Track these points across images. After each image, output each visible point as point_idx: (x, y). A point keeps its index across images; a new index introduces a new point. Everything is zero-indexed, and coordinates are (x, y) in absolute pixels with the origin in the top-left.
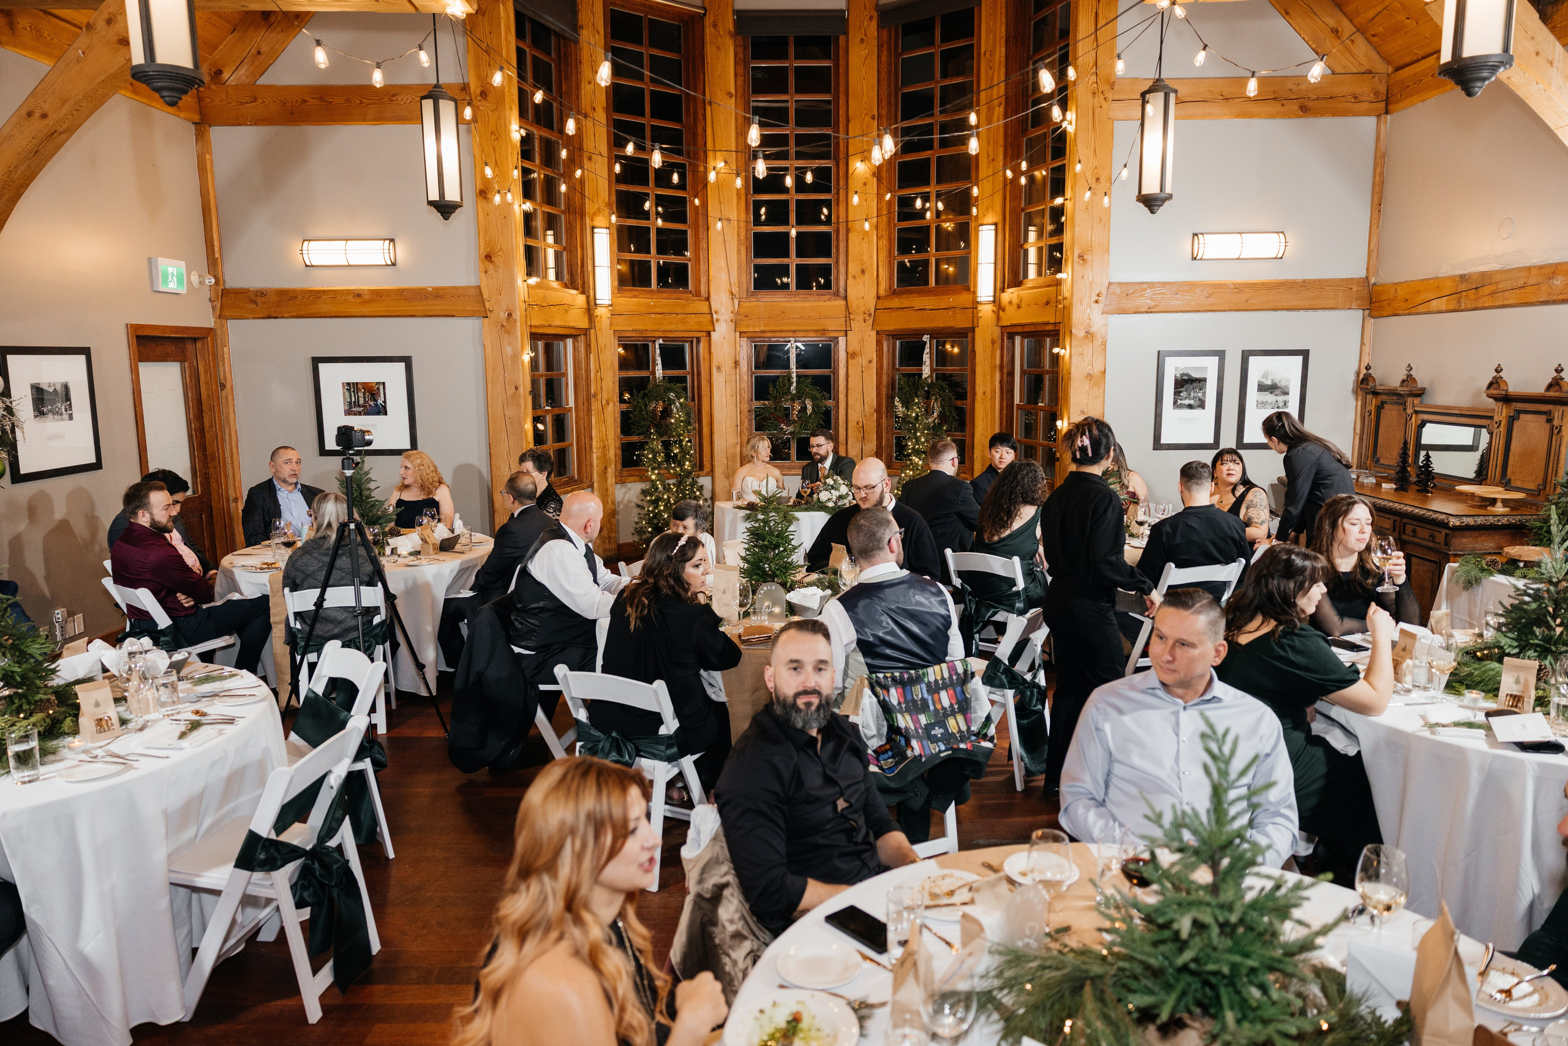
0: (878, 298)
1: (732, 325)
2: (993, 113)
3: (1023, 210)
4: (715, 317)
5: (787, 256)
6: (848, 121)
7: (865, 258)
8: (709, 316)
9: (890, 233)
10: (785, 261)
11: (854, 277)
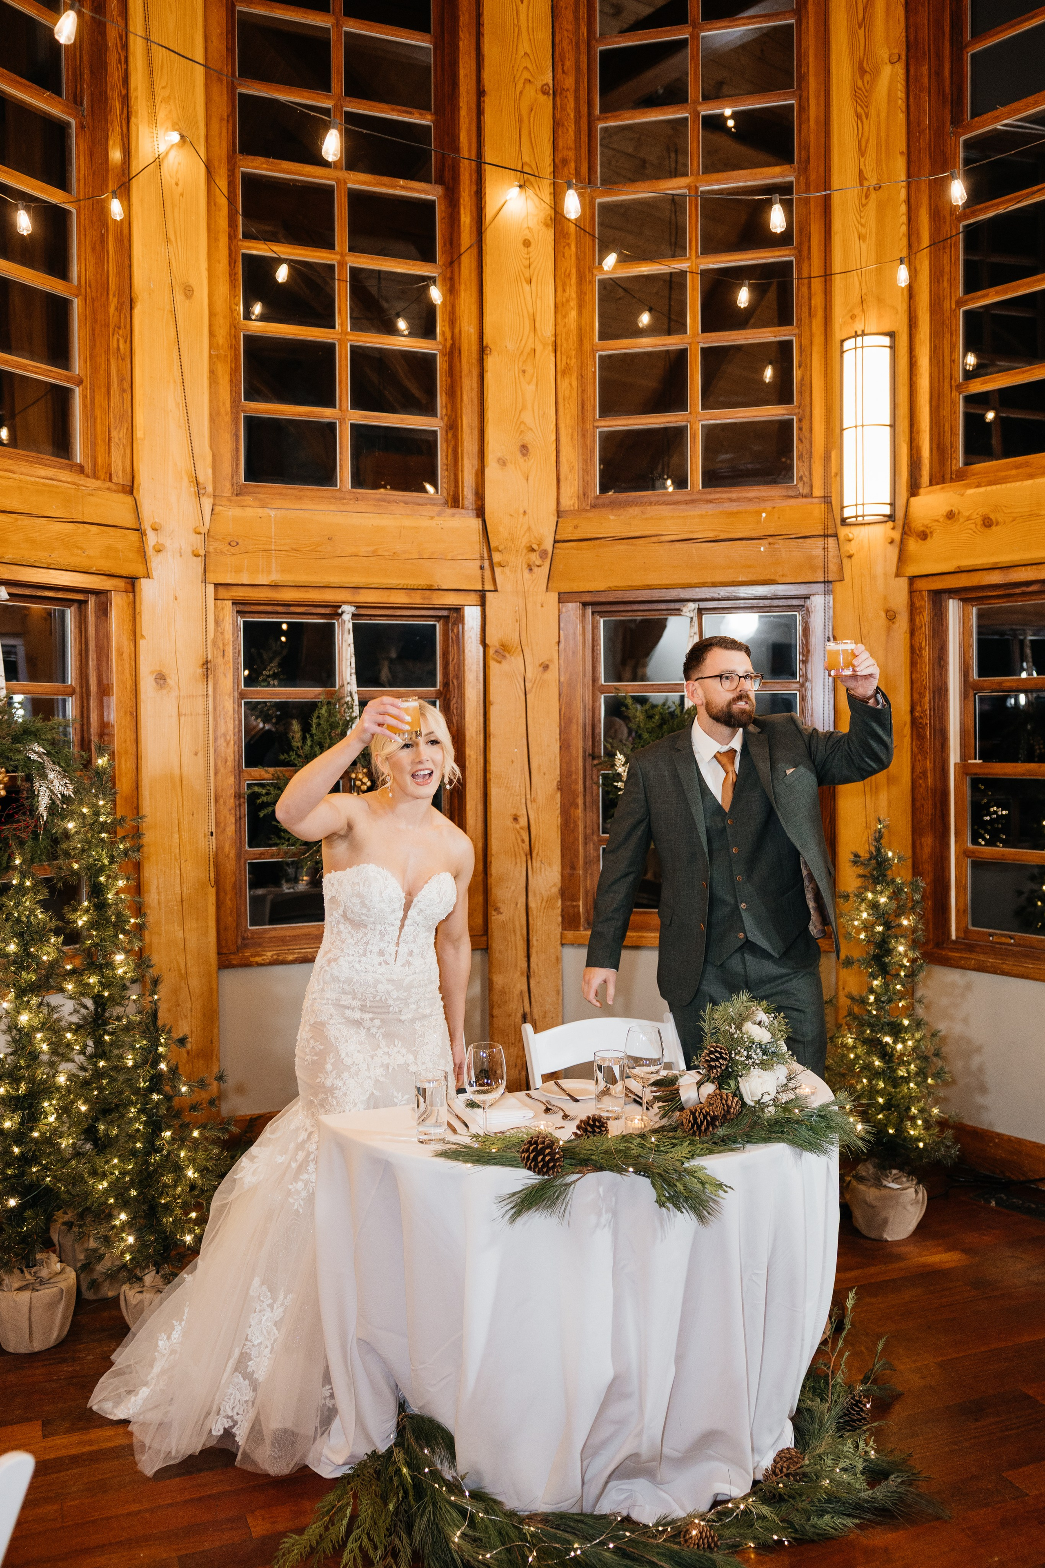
0: (559, 514)
1: (198, 563)
2: (873, 82)
3: (960, 303)
4: (152, 538)
5: (329, 400)
6: (481, 93)
7: (528, 417)
8: (134, 536)
9: (582, 367)
10: (325, 414)
11: (503, 462)
